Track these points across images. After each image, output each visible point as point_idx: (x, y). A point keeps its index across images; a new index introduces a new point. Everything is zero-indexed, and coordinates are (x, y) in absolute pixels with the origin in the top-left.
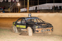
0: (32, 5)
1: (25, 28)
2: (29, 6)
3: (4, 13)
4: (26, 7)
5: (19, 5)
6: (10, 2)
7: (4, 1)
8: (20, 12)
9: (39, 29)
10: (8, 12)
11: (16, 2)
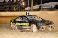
0: (36, 4)
1: (28, 25)
2: (33, 5)
3: (10, 12)
4: (30, 6)
5: (23, 4)
6: (15, 2)
7: (10, 1)
8: (24, 11)
9: (44, 26)
10: (13, 11)
11: (21, 2)
